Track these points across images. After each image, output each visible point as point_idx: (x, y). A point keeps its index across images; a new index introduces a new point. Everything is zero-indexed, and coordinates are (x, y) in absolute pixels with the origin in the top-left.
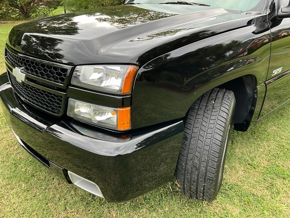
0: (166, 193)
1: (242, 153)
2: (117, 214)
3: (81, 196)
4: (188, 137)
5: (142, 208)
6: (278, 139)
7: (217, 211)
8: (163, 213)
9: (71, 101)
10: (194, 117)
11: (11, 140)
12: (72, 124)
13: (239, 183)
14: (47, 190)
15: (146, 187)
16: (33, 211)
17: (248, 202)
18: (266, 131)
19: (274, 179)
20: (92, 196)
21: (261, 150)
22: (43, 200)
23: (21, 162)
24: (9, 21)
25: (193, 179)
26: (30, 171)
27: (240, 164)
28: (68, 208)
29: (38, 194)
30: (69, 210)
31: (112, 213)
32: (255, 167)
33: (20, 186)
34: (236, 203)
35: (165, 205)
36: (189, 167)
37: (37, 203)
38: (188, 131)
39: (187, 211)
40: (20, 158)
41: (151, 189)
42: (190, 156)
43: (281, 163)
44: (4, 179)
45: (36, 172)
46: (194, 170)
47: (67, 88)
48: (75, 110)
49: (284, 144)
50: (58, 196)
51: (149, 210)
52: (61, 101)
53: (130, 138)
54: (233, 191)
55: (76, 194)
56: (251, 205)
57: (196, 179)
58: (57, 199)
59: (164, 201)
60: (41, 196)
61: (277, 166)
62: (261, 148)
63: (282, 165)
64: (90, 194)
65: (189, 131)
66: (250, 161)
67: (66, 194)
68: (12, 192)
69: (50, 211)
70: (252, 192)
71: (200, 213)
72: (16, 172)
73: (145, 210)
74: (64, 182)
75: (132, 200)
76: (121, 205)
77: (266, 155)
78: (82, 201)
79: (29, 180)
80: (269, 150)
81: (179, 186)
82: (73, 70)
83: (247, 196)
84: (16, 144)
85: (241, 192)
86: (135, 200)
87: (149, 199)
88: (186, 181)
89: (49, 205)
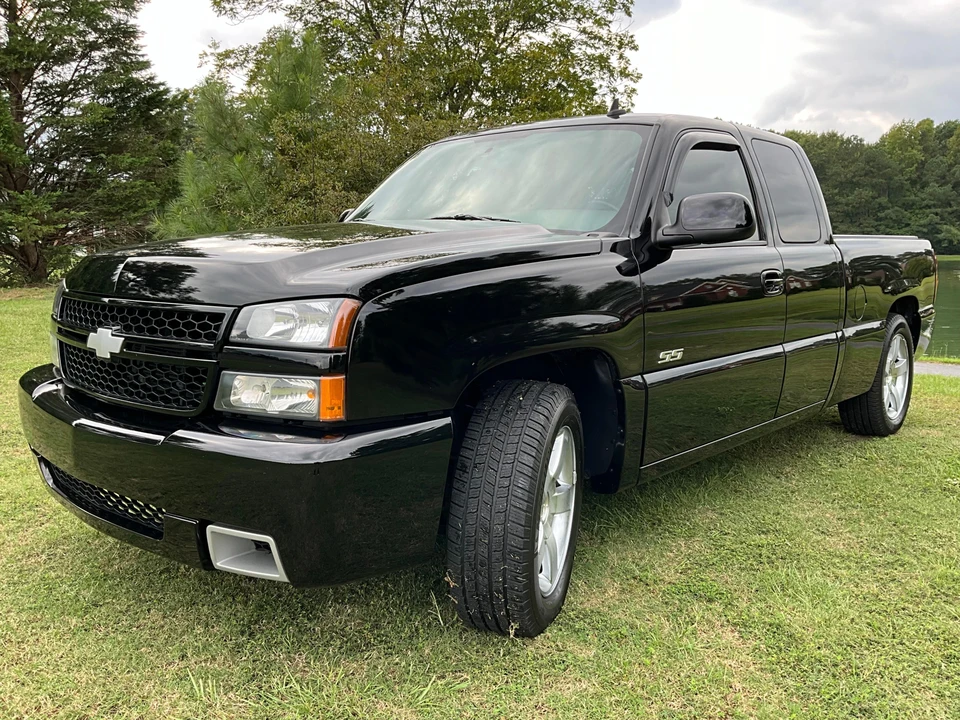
1: (623, 560)
2: (309, 662)
4: (468, 464)
6: (717, 535)
7: (542, 653)
9: (227, 375)
10: (481, 427)
12: (222, 428)
13: (605, 610)
18: (689, 520)
19: (686, 602)
21: (671, 554)
25: (480, 557)
27: (613, 578)
31: (295, 661)
32: (648, 581)
36: (470, 530)
38: (467, 453)
42: (472, 504)
43: (712, 576)
46: (481, 535)
47: (222, 349)
48: (232, 398)
53: (343, 438)
57: (486, 556)
61: (702, 580)
62: (671, 551)
63: (712, 580)
65: (471, 452)
66: (638, 572)
80: (689, 555)
81: (452, 584)
82: (235, 316)
88: (467, 565)
89: (144, 650)
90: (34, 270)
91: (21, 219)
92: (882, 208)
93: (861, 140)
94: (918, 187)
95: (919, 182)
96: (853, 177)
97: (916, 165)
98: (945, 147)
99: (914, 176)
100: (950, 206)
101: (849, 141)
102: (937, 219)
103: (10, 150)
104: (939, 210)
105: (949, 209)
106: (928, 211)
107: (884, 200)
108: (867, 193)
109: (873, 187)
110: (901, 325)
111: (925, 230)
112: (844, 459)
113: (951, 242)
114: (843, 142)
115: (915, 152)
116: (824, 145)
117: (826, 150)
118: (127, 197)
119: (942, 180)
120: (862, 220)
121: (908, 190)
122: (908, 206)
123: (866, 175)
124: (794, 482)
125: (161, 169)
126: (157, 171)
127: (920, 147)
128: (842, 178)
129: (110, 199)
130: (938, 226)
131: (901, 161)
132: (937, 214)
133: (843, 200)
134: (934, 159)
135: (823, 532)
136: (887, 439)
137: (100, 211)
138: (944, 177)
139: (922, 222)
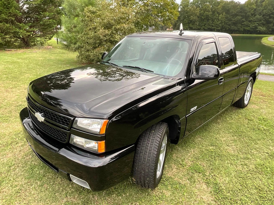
0: (128, 185)
1: (177, 157)
2: (98, 198)
3: (76, 188)
5: (113, 194)
6: (201, 147)
7: (157, 194)
8: (126, 196)
9: (72, 136)
11: (27, 151)
12: (72, 148)
13: (173, 177)
14: (54, 185)
15: (116, 181)
16: (47, 199)
17: (176, 188)
18: (194, 141)
19: (193, 173)
20: (82, 188)
21: (189, 154)
22: (52, 191)
23: (35, 167)
24: (13, 49)
26: (42, 173)
27: (175, 164)
28: (68, 196)
29: (49, 187)
30: (69, 197)
31: (95, 198)
32: (184, 165)
33: (37, 183)
34: (169, 189)
35: (127, 192)
37: (48, 193)
39: (140, 195)
40: (34, 164)
41: (119, 182)
42: (140, 163)
43: (200, 163)
44: (26, 179)
45: (46, 173)
46: (142, 171)
47: (71, 129)
48: (74, 140)
49: (204, 150)
50: (61, 188)
51: (117, 195)
52: (66, 135)
53: (105, 157)
54: (168, 181)
55: (72, 187)
56: (177, 190)
57: (143, 176)
58: (61, 191)
59: (126, 189)
60: (50, 189)
61: (197, 165)
62: (189, 153)
63: (200, 164)
64: (81, 187)
66: (181, 162)
67: (66, 187)
68: (31, 187)
69: (57, 198)
70: (179, 182)
71: (147, 195)
72: (32, 174)
73: (115, 195)
74: (64, 180)
75: (107, 189)
76: (100, 193)
77: (191, 158)
78: (76, 191)
79: (42, 179)
80: (194, 154)
81: (134, 180)
82: (74, 119)
83: (176, 184)
84: (30, 154)
85: (172, 182)
86: (109, 189)
87: (118, 189)
89: (56, 194)
90: (26, 43)
91: (22, 31)
92: (243, 22)
93: (240, 3)
94: (253, 16)
95: (254, 15)
96: (237, 13)
97: (253, 10)
98: (262, 5)
99: (253, 13)
100: (261, 21)
101: (237, 3)
102: (257, 25)
103: (16, 12)
104: (258, 22)
105: (261, 22)
106: (255, 23)
107: (244, 19)
108: (240, 18)
109: (242, 16)
110: (251, 80)
111: (254, 28)
112: (233, 117)
113: (260, 31)
114: (235, 3)
115: (254, 6)
116: (230, 4)
117: (230, 5)
118: (48, 24)
119: (260, 14)
120: (237, 25)
121: (251, 17)
122: (250, 21)
123: (240, 12)
124: (220, 125)
125: (57, 16)
126: (56, 16)
127: (255, 5)
128: (234, 13)
129: (44, 25)
130: (257, 27)
131: (250, 9)
132: (257, 23)
133: (233, 19)
134: (259, 8)
135: (228, 145)
136: (244, 109)
137: (42, 28)
138: (260, 13)
139: (253, 26)
